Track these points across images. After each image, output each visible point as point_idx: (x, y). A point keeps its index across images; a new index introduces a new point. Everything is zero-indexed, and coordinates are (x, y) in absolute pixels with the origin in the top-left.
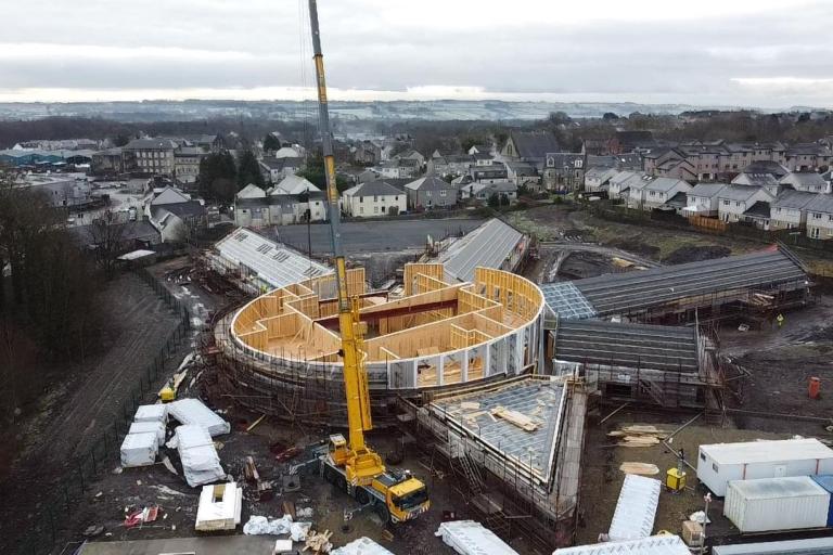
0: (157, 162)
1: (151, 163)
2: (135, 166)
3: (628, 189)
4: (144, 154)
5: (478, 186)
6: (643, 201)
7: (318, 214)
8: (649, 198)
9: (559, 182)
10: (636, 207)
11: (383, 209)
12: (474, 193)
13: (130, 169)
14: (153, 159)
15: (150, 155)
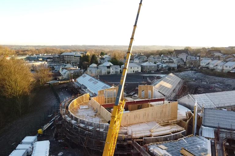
0: (70, 59)
1: (68, 59)
2: (64, 60)
3: (217, 65)
4: (67, 57)
5: (164, 65)
6: (223, 70)
7: (113, 72)
8: (225, 68)
9: (191, 64)
10: (220, 71)
11: (134, 71)
12: (163, 67)
13: (63, 60)
14: (69, 58)
15: (68, 57)
